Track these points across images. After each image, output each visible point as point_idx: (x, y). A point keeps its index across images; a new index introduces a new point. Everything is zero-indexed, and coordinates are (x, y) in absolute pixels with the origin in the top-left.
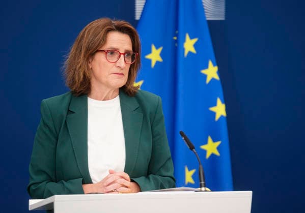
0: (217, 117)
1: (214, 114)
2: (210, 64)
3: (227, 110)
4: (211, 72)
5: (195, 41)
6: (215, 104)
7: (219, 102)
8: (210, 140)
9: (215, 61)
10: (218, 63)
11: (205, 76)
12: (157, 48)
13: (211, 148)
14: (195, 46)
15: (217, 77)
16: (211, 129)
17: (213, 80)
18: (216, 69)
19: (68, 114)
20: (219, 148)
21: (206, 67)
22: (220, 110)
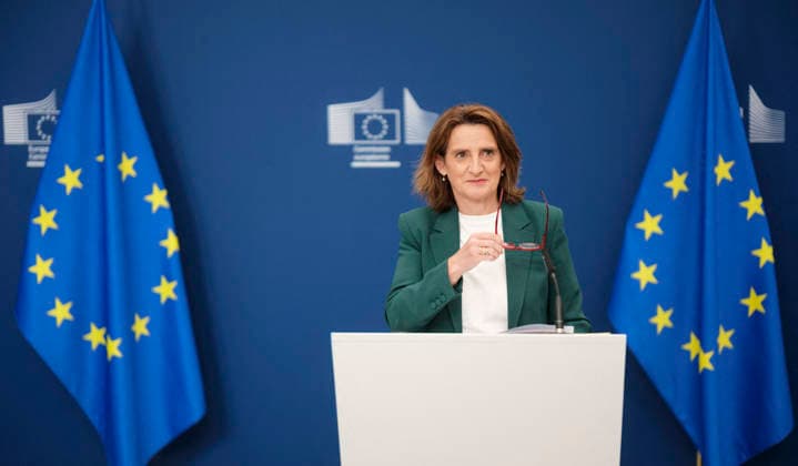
0: (762, 263)
1: (758, 259)
2: (752, 194)
3: (775, 254)
4: (754, 205)
5: (731, 164)
6: (759, 246)
7: (764, 243)
8: (753, 292)
9: (758, 190)
10: (762, 193)
11: (745, 211)
12: (680, 173)
13: (754, 302)
14: (732, 171)
15: (761, 211)
16: (755, 279)
17: (756, 215)
18: (760, 200)
19: (430, 233)
20: (764, 303)
21: (747, 198)
22: (765, 253)
